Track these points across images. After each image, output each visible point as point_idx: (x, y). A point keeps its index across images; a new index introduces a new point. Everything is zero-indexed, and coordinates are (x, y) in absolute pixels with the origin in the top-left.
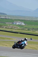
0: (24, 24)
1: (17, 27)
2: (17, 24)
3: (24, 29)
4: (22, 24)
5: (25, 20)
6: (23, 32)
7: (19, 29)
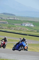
0: (33, 26)
1: (26, 29)
2: (26, 25)
3: (33, 31)
4: (31, 26)
5: (34, 22)
6: (32, 34)
7: (28, 31)
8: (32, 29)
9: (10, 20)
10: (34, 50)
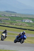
0: (32, 22)
1: (26, 24)
2: (26, 21)
3: (32, 26)
4: (30, 22)
5: (33, 18)
7: (28, 26)
8: (31, 25)
9: (12, 17)
10: (33, 42)
